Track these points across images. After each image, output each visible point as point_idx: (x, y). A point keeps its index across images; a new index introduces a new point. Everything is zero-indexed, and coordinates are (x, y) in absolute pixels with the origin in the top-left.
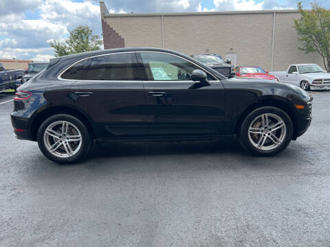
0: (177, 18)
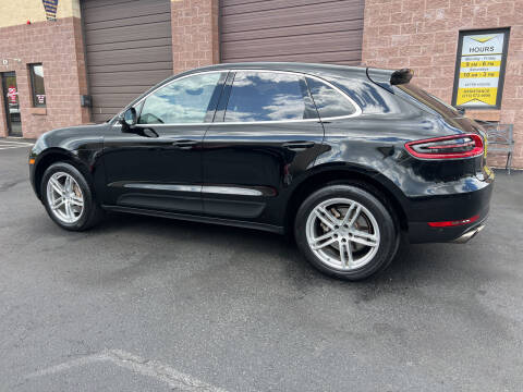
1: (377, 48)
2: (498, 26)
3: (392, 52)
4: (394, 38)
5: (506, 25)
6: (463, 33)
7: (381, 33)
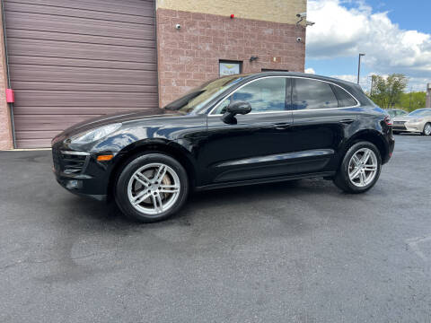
1: (170, 63)
2: (238, 59)
3: (181, 68)
4: (182, 58)
5: (241, 60)
6: (221, 61)
7: (173, 53)
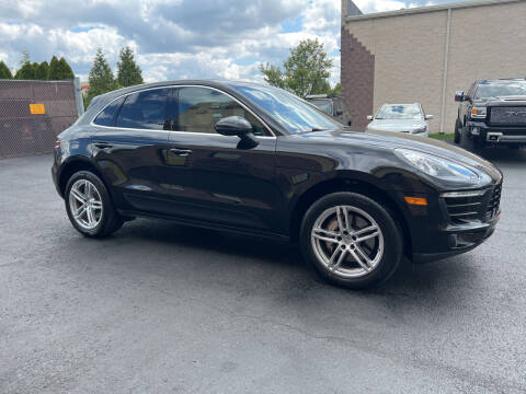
0: (480, 9)
